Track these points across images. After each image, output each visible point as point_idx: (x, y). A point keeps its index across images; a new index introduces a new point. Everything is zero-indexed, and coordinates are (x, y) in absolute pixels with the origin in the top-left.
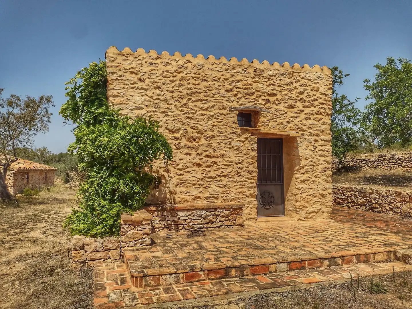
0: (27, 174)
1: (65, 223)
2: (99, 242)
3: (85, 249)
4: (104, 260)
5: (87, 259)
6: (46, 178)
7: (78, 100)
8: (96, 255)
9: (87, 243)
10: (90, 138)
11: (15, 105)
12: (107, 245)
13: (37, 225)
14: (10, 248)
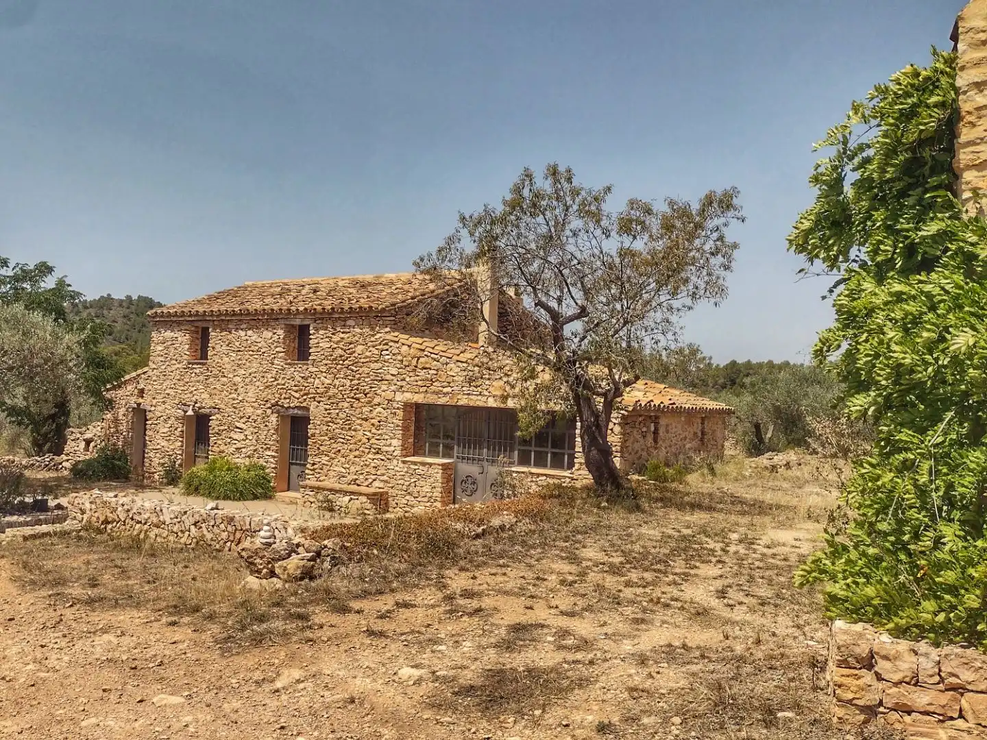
0: (656, 420)
1: (805, 573)
2: (926, 655)
3: (876, 669)
4: (941, 718)
5: (881, 701)
6: (703, 433)
7: (849, 191)
8: (915, 696)
9: (883, 653)
10: (898, 314)
11: (639, 227)
12: (956, 671)
13: (696, 567)
14: (637, 621)
